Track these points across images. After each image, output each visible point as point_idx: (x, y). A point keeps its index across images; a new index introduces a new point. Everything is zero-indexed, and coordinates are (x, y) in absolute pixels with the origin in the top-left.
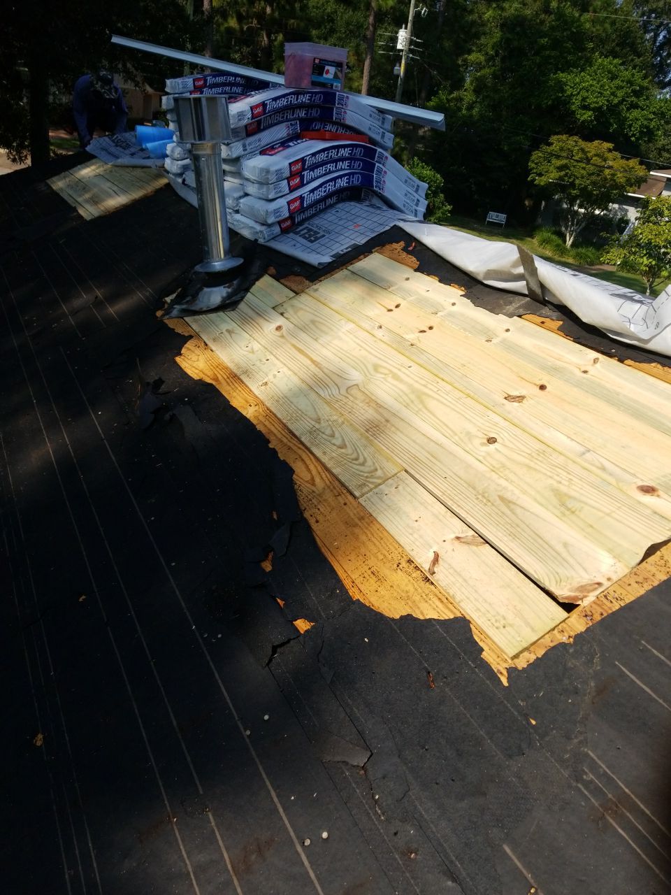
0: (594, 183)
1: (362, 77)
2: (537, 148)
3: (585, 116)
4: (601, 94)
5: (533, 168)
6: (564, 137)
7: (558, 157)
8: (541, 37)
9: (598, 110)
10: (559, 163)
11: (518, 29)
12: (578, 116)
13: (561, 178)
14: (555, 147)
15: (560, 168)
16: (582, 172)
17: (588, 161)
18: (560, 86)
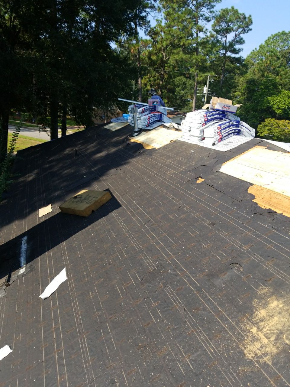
0: (281, 135)
1: (193, 103)
2: (260, 124)
3: (279, 112)
4: (285, 103)
5: (259, 131)
6: (269, 119)
7: (267, 126)
8: (261, 85)
9: (284, 109)
10: (267, 128)
11: (252, 83)
12: (276, 112)
13: (268, 134)
14: (266, 123)
15: (269, 130)
16: (277, 131)
17: (279, 126)
18: (269, 102)
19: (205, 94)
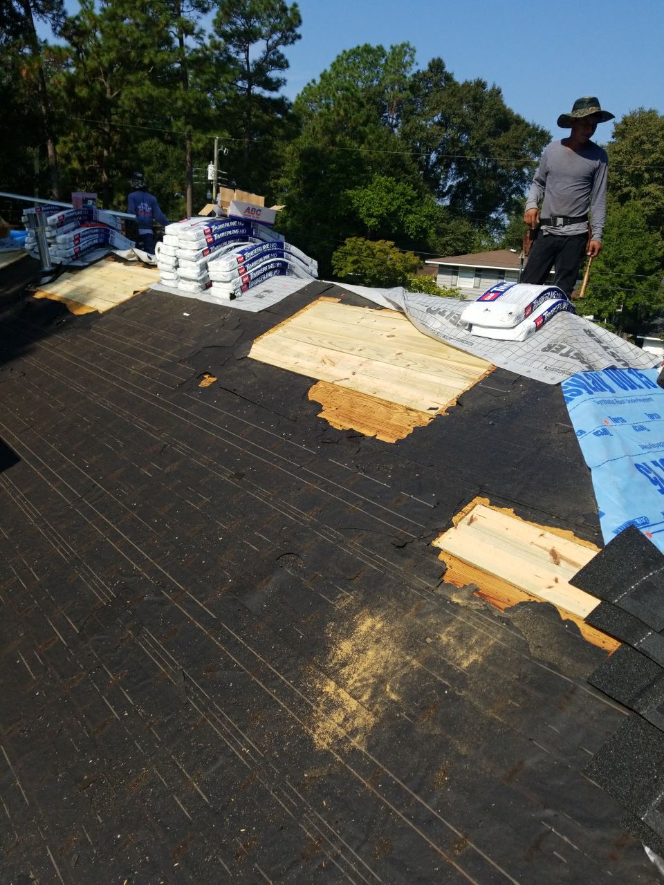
0: (379, 272)
1: (186, 202)
2: (336, 249)
3: (371, 222)
4: (381, 204)
5: (336, 264)
6: (354, 239)
7: (351, 254)
8: (331, 164)
9: (380, 217)
10: (351, 259)
11: (312, 158)
12: (366, 223)
13: (355, 271)
14: (348, 247)
15: (355, 262)
16: (370, 264)
17: (374, 255)
18: (349, 200)
19: (212, 181)
